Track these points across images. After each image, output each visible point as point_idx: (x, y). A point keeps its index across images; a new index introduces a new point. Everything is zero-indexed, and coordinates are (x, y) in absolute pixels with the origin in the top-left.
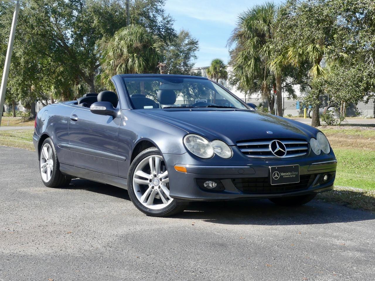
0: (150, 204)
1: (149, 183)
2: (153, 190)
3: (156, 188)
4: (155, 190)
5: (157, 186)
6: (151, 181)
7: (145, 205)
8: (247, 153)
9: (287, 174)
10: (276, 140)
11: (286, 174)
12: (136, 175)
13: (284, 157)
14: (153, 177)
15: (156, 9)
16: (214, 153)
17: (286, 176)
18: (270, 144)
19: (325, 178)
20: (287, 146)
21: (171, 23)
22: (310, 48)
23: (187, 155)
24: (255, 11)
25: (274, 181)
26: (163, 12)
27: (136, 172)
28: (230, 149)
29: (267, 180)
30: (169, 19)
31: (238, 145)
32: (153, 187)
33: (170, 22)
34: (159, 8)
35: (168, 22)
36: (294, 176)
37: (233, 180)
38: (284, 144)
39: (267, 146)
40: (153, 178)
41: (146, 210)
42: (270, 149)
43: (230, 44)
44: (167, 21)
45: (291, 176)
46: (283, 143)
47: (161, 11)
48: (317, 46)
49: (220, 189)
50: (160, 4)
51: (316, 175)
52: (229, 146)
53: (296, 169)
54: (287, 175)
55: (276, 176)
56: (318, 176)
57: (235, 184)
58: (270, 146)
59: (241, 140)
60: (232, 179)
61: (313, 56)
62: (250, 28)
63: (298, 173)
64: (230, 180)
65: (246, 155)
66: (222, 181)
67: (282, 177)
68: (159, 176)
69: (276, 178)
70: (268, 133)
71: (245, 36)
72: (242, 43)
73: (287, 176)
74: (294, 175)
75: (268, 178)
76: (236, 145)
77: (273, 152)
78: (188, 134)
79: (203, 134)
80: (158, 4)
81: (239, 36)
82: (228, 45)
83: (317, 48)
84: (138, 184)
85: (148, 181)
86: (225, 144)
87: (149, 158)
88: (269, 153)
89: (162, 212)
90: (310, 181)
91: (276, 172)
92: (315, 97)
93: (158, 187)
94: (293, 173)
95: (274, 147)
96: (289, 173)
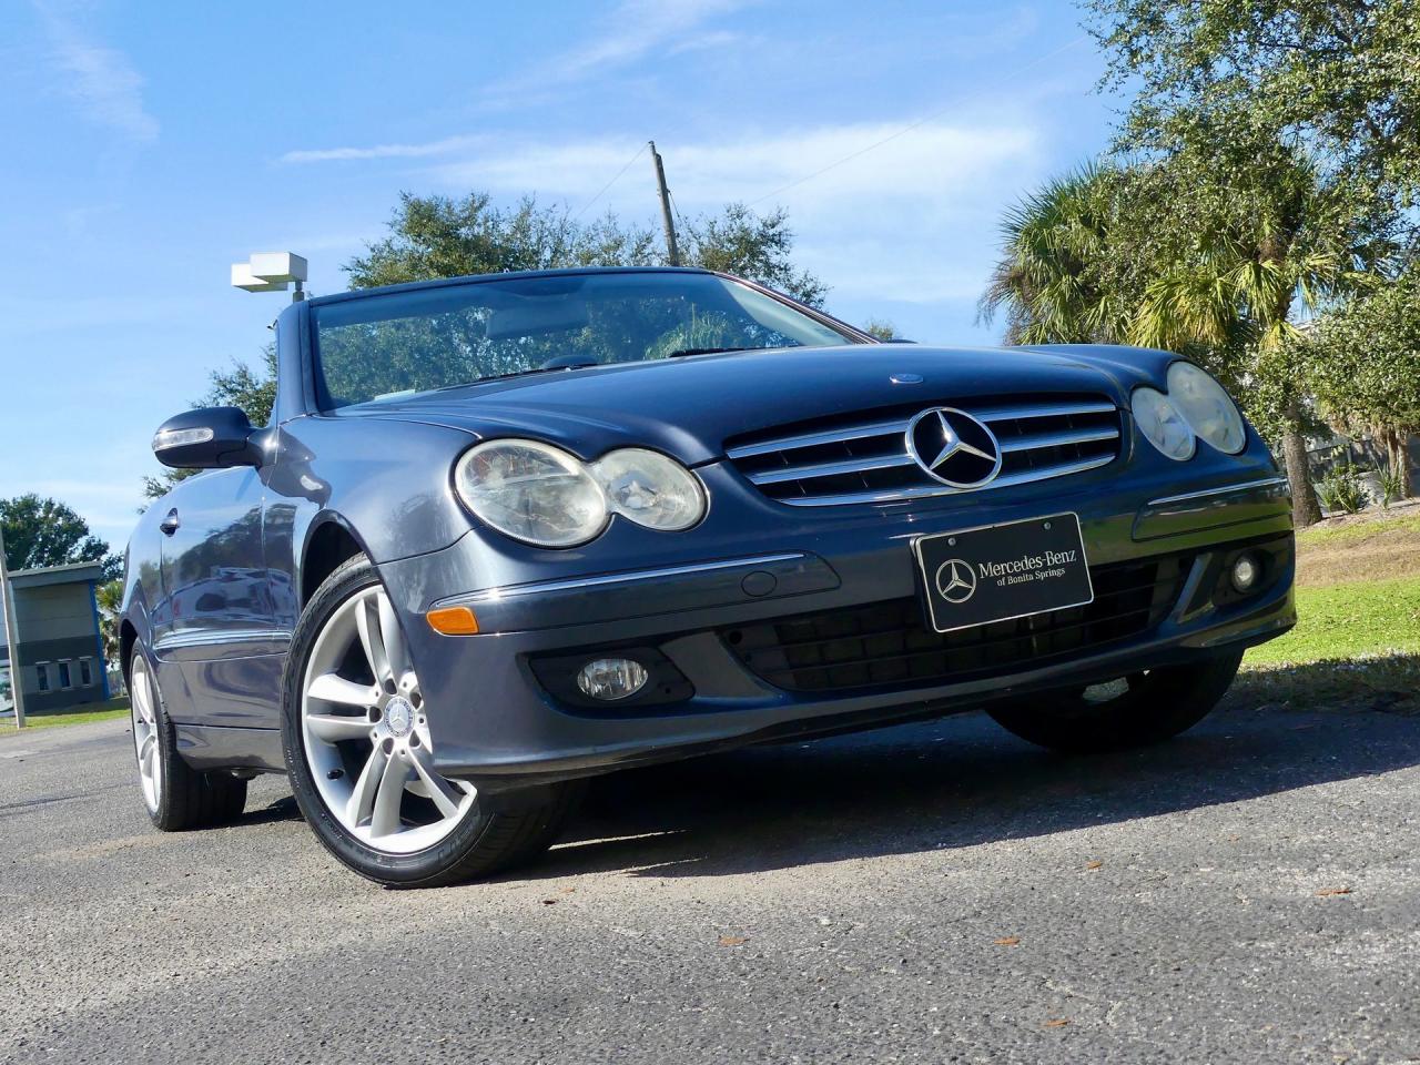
0: (386, 831)
1: (371, 728)
2: (390, 757)
3: (401, 744)
4: (395, 755)
5: (403, 734)
6: (376, 714)
7: (364, 834)
8: (792, 489)
9: (1018, 566)
10: (939, 411)
11: (1011, 567)
12: (312, 700)
13: (989, 483)
14: (381, 693)
15: (767, 264)
16: (610, 514)
17: (1012, 580)
18: (907, 428)
19: (1245, 573)
20: (1006, 430)
21: (816, 297)
22: (1245, 276)
23: (476, 547)
24: (1052, 198)
25: (948, 613)
26: (786, 270)
27: (311, 682)
28: (692, 483)
29: (908, 611)
30: (809, 286)
31: (735, 454)
32: (388, 745)
33: (814, 295)
34: (774, 260)
35: (807, 295)
36: (1059, 573)
37: (731, 636)
38: (986, 423)
39: (893, 444)
40: (384, 700)
41: (370, 862)
42: (912, 454)
43: (988, 313)
44: (804, 294)
45: (1042, 576)
46: (980, 419)
47: (781, 269)
48: (1268, 264)
49: (668, 691)
50: (775, 248)
51: (1185, 559)
52: (689, 468)
53: (1063, 537)
54: (1015, 575)
55: (957, 582)
56: (1200, 566)
57: (744, 660)
58: (909, 444)
59: (747, 428)
60: (718, 630)
61: (1261, 301)
62: (1041, 250)
63: (1079, 555)
64: (712, 637)
65: (780, 500)
66: (666, 648)
67: (987, 584)
68: (405, 685)
69: (959, 592)
70: (895, 381)
71: (1031, 278)
72: (1027, 302)
73: (1020, 579)
74: (1055, 567)
75: (915, 602)
76: (721, 458)
77: (928, 464)
78: (480, 442)
79: (555, 433)
80: (769, 251)
81: (1015, 281)
82: (982, 317)
83: (1268, 273)
84: (326, 740)
85: (365, 721)
86: (665, 459)
87: (353, 607)
88: (910, 476)
89: (439, 861)
90: (1160, 594)
91: (952, 561)
92: (1273, 410)
93: (408, 737)
94: (1053, 558)
95: (928, 441)
96: (1028, 563)
